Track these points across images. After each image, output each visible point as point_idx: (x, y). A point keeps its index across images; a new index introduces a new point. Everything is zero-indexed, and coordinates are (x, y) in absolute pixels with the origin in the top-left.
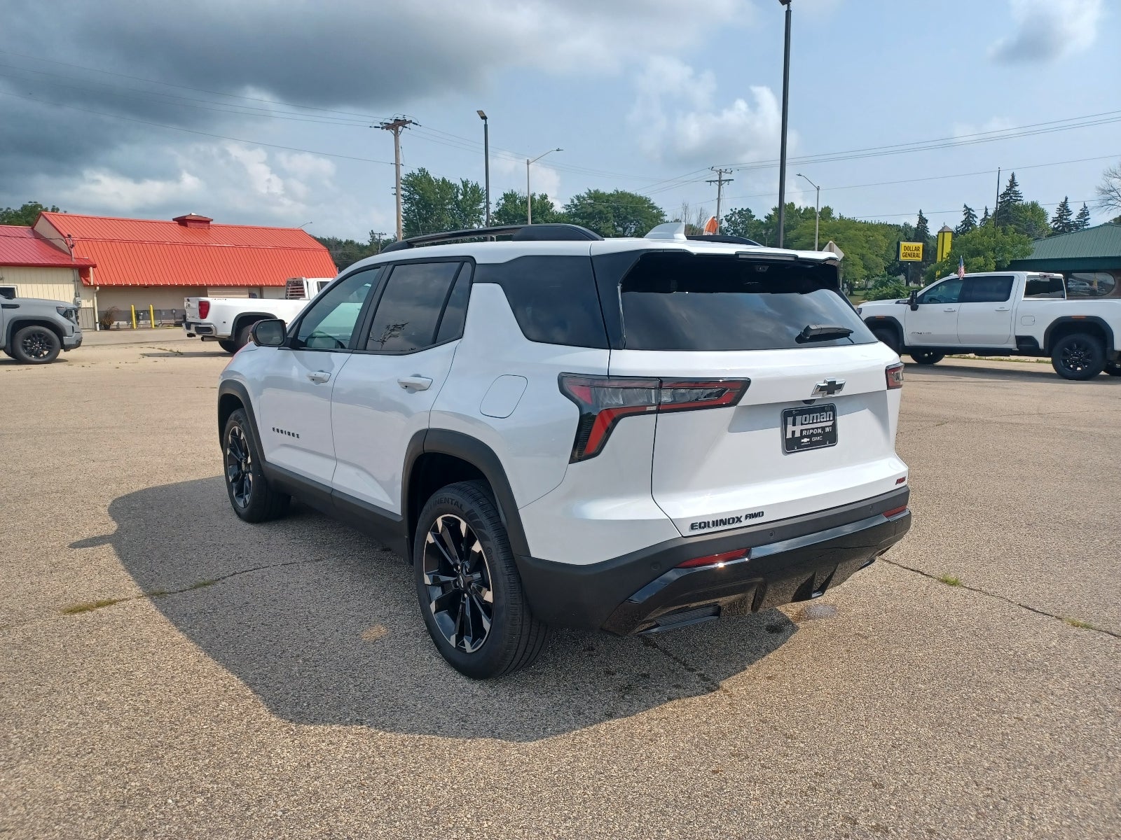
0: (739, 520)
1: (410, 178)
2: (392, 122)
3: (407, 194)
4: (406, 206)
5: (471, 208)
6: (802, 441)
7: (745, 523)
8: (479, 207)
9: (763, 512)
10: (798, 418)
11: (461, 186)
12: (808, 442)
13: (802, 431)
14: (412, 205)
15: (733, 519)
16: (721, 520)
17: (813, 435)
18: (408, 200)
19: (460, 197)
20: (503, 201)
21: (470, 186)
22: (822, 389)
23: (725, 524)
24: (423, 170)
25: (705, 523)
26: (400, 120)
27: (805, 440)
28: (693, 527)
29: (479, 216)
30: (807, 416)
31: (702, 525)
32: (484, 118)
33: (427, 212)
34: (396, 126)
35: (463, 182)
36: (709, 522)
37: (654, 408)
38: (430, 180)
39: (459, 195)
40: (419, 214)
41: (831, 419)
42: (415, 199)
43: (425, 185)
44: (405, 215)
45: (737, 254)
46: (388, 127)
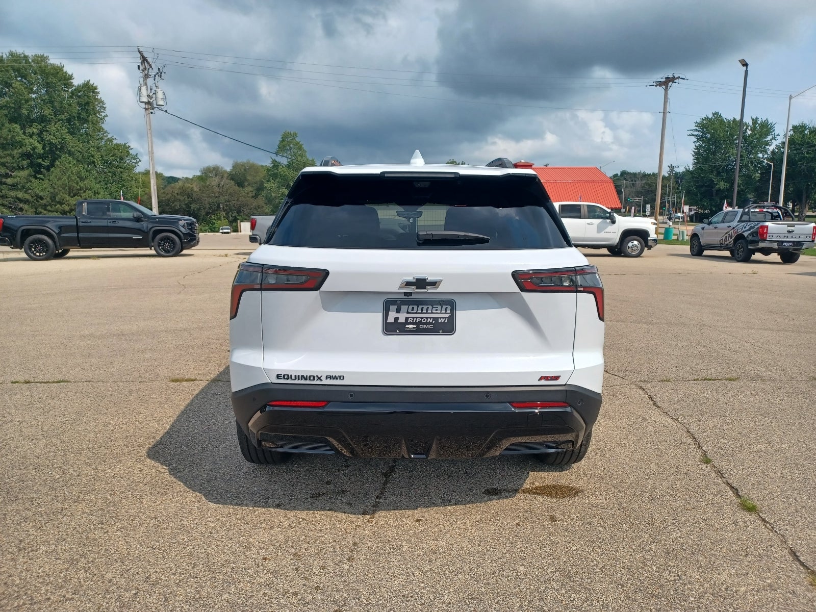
0: (319, 378)
1: (704, 122)
2: (664, 80)
3: (700, 134)
4: (699, 143)
5: (758, 141)
6: (407, 326)
7: (325, 382)
8: (766, 140)
9: (343, 377)
10: (404, 308)
11: (751, 124)
12: (414, 328)
13: (407, 319)
14: (704, 142)
15: (314, 377)
16: (303, 376)
17: (420, 323)
18: (700, 138)
19: (749, 132)
20: (792, 132)
21: (759, 122)
22: (408, 284)
23: (306, 379)
24: (717, 113)
25: (288, 375)
26: (669, 78)
27: (411, 326)
28: (278, 376)
29: (765, 147)
30: (416, 307)
31: (286, 377)
32: (745, 64)
33: (716, 147)
34: (667, 83)
35: (753, 119)
36: (291, 376)
37: (259, 287)
38: (722, 121)
39: (748, 131)
40: (709, 149)
41: (448, 311)
42: (706, 138)
43: (717, 125)
44: (696, 151)
45: (383, 173)
46: (660, 84)
